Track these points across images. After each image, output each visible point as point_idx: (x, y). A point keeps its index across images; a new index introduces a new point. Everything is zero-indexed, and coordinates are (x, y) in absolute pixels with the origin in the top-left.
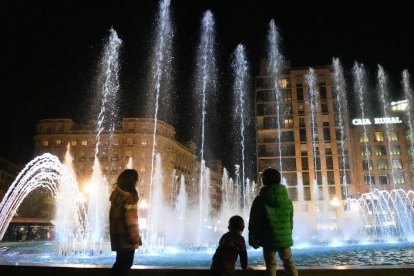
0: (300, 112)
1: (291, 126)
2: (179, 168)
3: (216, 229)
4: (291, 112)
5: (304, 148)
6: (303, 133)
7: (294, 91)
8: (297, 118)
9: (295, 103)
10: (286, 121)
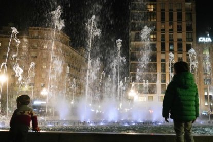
0: (162, 30)
1: (155, 40)
2: (72, 67)
3: (97, 111)
4: (156, 30)
5: (163, 56)
6: (163, 45)
7: (159, 14)
8: (159, 34)
9: (159, 23)
10: (152, 36)
